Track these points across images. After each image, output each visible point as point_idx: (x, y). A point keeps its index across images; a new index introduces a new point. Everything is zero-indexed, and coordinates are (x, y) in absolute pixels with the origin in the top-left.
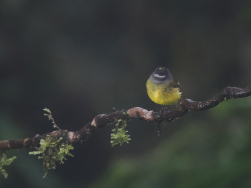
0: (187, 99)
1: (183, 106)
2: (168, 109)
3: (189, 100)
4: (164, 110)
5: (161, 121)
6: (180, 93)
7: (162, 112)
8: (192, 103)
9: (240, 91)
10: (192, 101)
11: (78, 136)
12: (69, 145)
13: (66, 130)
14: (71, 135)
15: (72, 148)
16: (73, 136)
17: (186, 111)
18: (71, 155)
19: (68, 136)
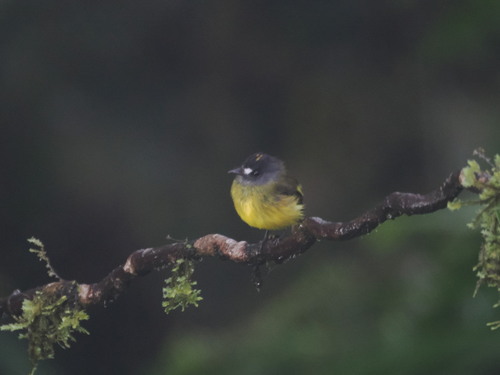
0: (314, 218)
1: (305, 231)
2: (277, 237)
3: (319, 220)
4: (267, 239)
5: (263, 262)
6: (300, 207)
7: (264, 244)
8: (324, 226)
9: (418, 201)
10: (324, 222)
11: (97, 294)
12: (80, 310)
13: (74, 282)
14: (84, 291)
15: (86, 317)
16: (89, 293)
17: (311, 241)
18: (85, 331)
19: (78, 293)
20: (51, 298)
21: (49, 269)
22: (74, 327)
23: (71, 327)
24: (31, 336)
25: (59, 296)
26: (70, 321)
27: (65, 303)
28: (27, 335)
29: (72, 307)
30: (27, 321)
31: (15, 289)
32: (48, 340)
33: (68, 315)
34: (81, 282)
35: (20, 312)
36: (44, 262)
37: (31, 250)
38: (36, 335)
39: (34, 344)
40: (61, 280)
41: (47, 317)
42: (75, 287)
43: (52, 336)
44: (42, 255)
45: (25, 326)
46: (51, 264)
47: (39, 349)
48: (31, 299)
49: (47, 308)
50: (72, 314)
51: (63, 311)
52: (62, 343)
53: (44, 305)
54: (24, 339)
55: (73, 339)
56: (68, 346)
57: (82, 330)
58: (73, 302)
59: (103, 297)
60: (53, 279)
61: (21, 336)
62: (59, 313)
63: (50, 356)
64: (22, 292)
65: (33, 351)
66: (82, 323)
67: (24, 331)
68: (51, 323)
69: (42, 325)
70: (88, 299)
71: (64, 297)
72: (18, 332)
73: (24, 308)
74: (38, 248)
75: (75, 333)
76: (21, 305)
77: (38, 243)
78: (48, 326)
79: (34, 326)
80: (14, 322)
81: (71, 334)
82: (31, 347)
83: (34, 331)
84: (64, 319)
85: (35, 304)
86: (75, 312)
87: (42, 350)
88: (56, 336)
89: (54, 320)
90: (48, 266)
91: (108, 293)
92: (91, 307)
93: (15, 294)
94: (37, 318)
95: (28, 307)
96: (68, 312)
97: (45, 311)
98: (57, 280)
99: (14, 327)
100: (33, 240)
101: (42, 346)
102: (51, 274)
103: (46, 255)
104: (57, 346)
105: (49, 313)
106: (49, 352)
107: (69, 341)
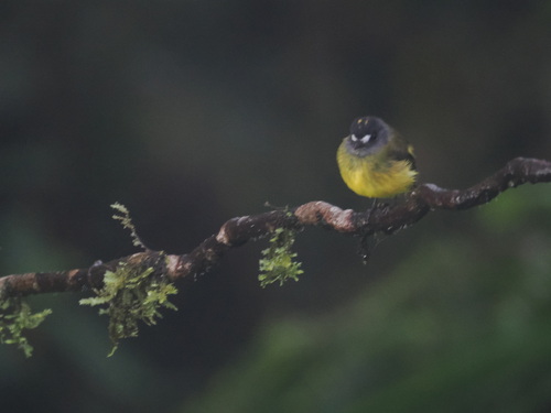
0: (428, 185)
1: (418, 199)
2: (386, 205)
3: (433, 187)
4: (376, 208)
5: (371, 233)
6: (413, 173)
7: (372, 213)
8: (438, 194)
9: (544, 167)
10: (439, 189)
11: (187, 265)
12: (168, 284)
13: (161, 253)
14: (172, 262)
15: (175, 292)
16: (178, 266)
17: (424, 210)
18: (173, 307)
19: (166, 265)
20: (137, 270)
21: (134, 238)
22: (161, 302)
23: (157, 302)
24: (112, 311)
25: (145, 268)
26: (157, 295)
27: (151, 275)
28: (108, 311)
29: (159, 280)
30: (108, 295)
31: (97, 259)
32: (131, 316)
33: (155, 288)
34: (170, 253)
35: (101, 285)
36: (129, 231)
37: (115, 217)
38: (117, 311)
39: (115, 321)
40: (148, 251)
41: (131, 291)
42: (163, 258)
43: (136, 311)
44: (126, 222)
45: (107, 299)
46: (136, 232)
47: (121, 327)
48: (114, 271)
49: (132, 281)
50: (158, 288)
51: (149, 284)
52: (147, 319)
53: (129, 278)
54: (104, 315)
55: (160, 315)
56: (154, 323)
57: (169, 305)
58: (160, 274)
59: (193, 269)
60: (138, 249)
61: (102, 311)
62: (144, 286)
63: (134, 334)
64: (104, 262)
65: (114, 329)
66: (170, 298)
67: (105, 306)
68: (135, 297)
69: (126, 299)
70: (177, 271)
71: (150, 269)
72: (98, 307)
73: (106, 280)
74: (123, 214)
75: (162, 309)
76: (103, 277)
77: (122, 208)
78: (132, 301)
79: (117, 300)
80: (94, 295)
81: (158, 310)
82: (112, 324)
83: (117, 306)
84: (149, 293)
85: (118, 276)
86: (163, 285)
87: (125, 327)
88: (140, 312)
89: (139, 294)
90: (133, 234)
91: (199, 265)
92: (179, 280)
93: (96, 265)
94: (120, 291)
95: (111, 280)
96: (154, 285)
97: (129, 283)
98: (143, 250)
99: (94, 301)
100: (115, 206)
101: (124, 323)
102: (137, 243)
103: (132, 223)
104: (141, 323)
105: (133, 286)
106: (132, 329)
107: (155, 317)
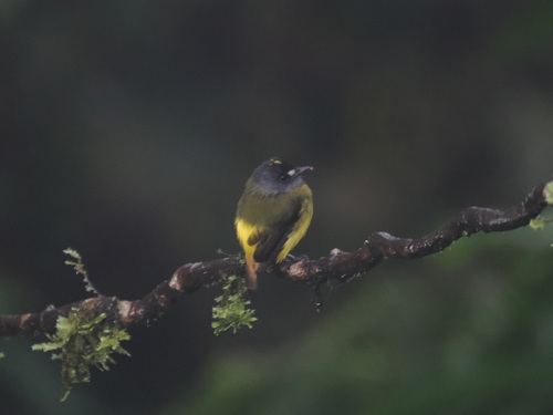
0: (381, 233)
1: (371, 248)
3: (386, 235)
5: (325, 280)
8: (392, 242)
9: (498, 217)
10: (393, 238)
17: (378, 259)
